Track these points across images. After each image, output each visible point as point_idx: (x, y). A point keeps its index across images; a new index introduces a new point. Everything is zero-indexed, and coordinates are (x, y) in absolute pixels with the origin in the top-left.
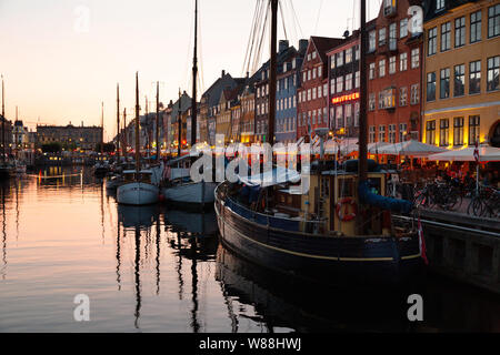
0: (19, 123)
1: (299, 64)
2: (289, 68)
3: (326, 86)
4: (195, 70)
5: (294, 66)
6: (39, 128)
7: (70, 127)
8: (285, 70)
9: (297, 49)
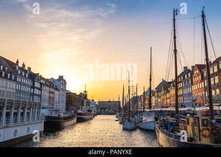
0: (93, 100)
1: (191, 75)
2: (188, 77)
3: (203, 83)
4: (151, 79)
5: (189, 76)
6: (99, 102)
7: (109, 101)
8: (186, 78)
9: (191, 69)
